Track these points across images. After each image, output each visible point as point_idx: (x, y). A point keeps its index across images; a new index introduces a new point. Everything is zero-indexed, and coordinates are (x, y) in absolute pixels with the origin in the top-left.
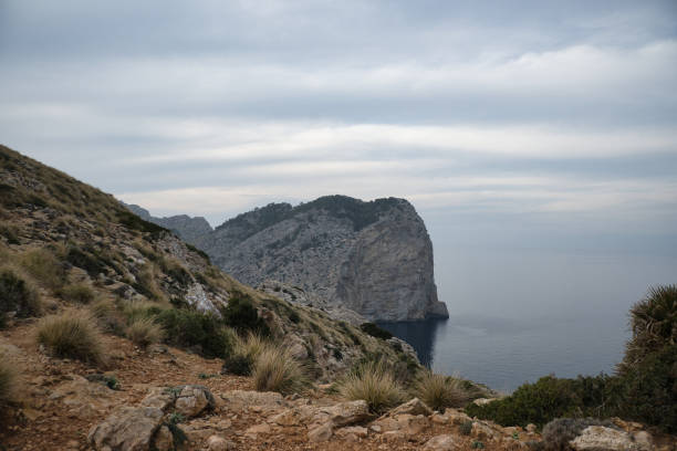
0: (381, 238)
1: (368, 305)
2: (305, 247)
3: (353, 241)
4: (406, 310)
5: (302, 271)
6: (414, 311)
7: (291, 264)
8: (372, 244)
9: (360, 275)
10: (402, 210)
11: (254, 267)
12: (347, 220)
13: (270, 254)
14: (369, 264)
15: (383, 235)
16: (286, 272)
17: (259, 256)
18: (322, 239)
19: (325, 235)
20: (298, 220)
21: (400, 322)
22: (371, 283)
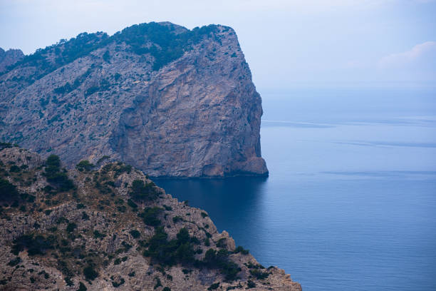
0: (182, 79)
1: (153, 159)
2: (91, 91)
3: (146, 83)
4: (199, 165)
5: (80, 119)
6: (210, 166)
7: (73, 112)
8: (172, 85)
9: (150, 124)
10: (220, 42)
11: (35, 116)
12: (148, 56)
13: (55, 101)
14: (164, 111)
15: (185, 76)
16: (65, 121)
17: (44, 103)
18: (112, 81)
19: (117, 77)
20: (94, 57)
21: (190, 178)
22: (163, 133)
